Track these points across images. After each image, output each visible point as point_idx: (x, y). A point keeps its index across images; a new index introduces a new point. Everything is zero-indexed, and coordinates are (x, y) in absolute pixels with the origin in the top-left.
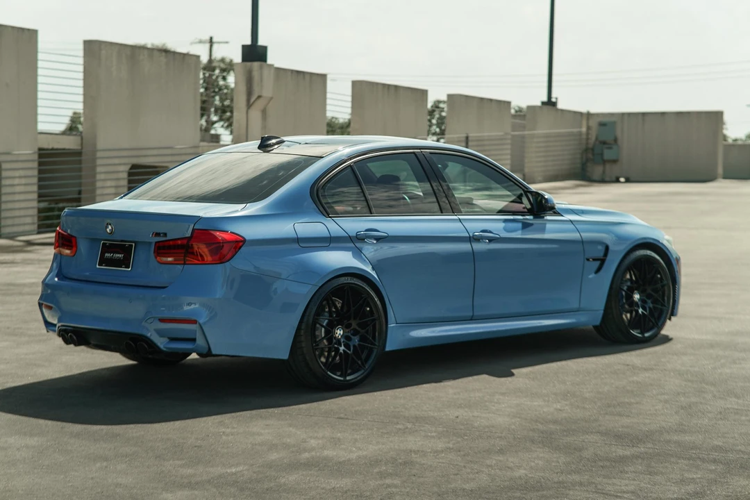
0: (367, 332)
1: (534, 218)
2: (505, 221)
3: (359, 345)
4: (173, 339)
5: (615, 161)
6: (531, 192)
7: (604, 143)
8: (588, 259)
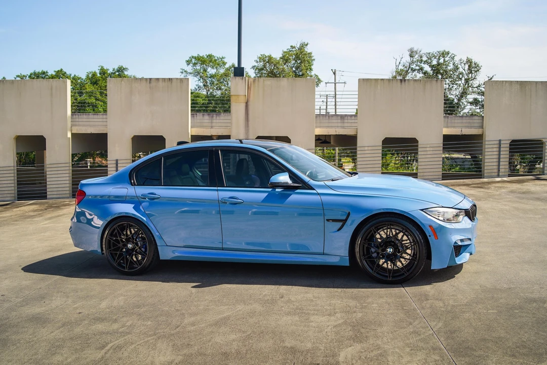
8: (328, 220)
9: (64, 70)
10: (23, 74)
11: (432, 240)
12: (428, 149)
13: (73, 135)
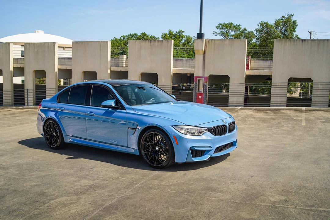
8: (129, 128)
9: (146, 33)
10: (124, 35)
11: (174, 144)
12: (319, 86)
13: (111, 71)
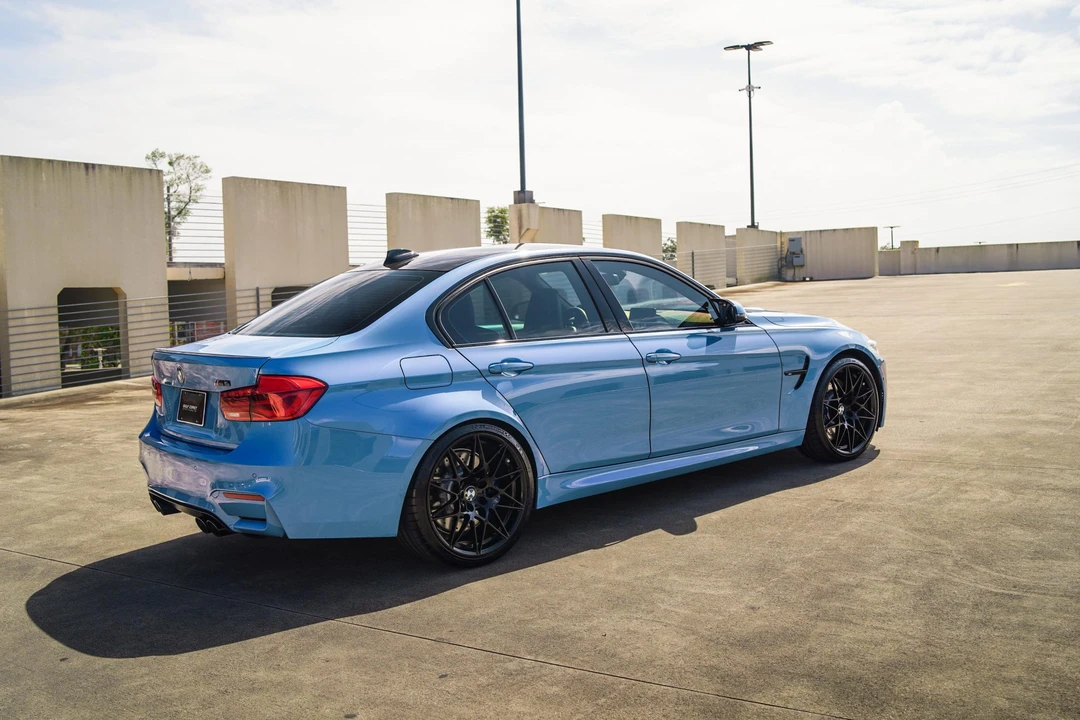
0: (509, 491)
1: (722, 331)
2: (692, 336)
3: (497, 508)
4: (244, 519)
5: (802, 266)
6: (718, 301)
7: (794, 253)
8: (786, 373)
